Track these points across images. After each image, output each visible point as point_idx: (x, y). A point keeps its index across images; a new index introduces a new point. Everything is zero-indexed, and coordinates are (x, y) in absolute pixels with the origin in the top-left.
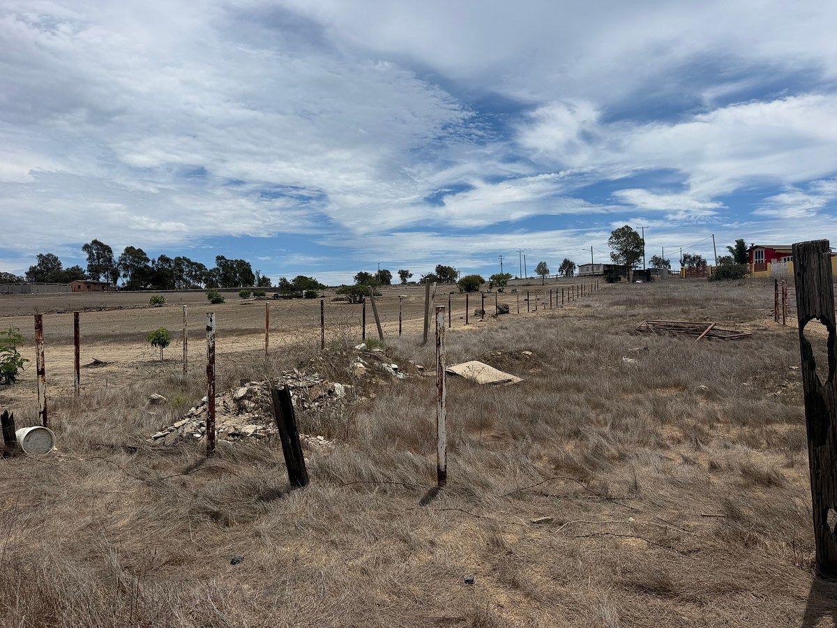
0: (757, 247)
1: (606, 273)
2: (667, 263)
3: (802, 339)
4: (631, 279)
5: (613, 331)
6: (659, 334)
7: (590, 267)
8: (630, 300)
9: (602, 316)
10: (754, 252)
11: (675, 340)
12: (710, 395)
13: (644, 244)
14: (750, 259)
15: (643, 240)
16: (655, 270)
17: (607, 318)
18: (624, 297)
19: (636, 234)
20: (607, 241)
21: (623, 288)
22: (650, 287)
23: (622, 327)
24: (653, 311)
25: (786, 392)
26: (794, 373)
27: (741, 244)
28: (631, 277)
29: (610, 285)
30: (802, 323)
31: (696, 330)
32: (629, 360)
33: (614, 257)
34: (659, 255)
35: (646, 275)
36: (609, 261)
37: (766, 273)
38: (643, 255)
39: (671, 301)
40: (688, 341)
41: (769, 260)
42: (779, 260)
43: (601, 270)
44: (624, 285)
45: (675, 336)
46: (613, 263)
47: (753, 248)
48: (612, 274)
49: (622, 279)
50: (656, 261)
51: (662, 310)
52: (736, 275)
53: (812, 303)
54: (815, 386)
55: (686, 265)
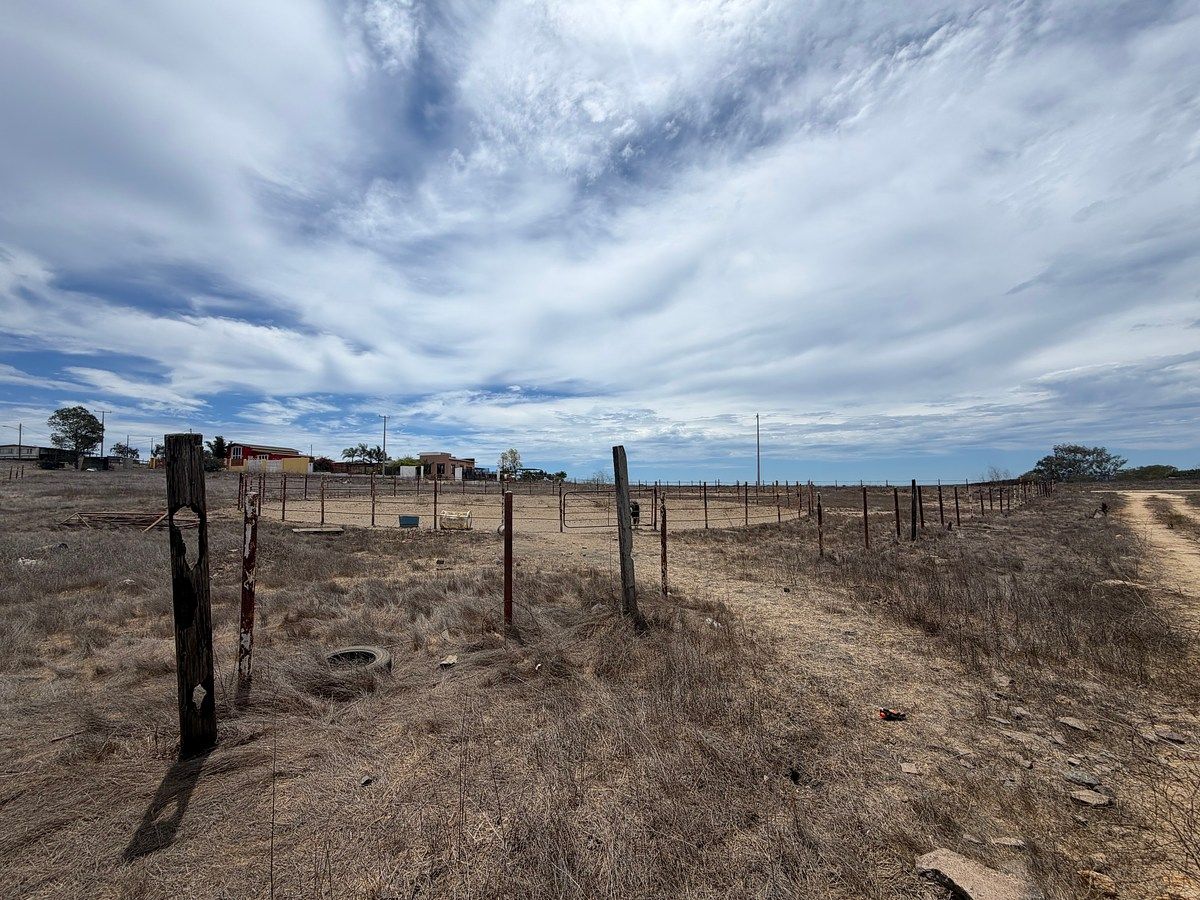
0: (235, 445)
1: (41, 457)
2: (134, 452)
3: (172, 526)
4: (80, 467)
5: (25, 527)
6: (96, 527)
7: (16, 450)
8: (70, 490)
9: (15, 509)
10: (232, 449)
11: (117, 532)
12: (134, 590)
13: (103, 430)
14: (228, 456)
15: (102, 425)
16: (116, 459)
17: (24, 511)
18: (60, 487)
19: (92, 417)
20: (46, 421)
21: (66, 477)
22: (106, 476)
23: (44, 522)
24: (99, 501)
25: (222, 574)
26: (232, 556)
27: (220, 441)
28: (80, 464)
29: (46, 472)
30: (172, 511)
31: (146, 521)
32: (29, 562)
33: (56, 440)
34: (124, 443)
35: (104, 464)
36: (49, 444)
37: (241, 469)
38: (102, 441)
39: (130, 492)
40: (132, 533)
41: (245, 457)
42: (255, 457)
43: (35, 454)
44: (67, 473)
45: (117, 528)
46: (54, 447)
47: (231, 445)
48: (50, 459)
49: (67, 465)
50: (120, 449)
51: (113, 501)
52: (213, 468)
53: (182, 492)
54: (182, 571)
55: (158, 456)
